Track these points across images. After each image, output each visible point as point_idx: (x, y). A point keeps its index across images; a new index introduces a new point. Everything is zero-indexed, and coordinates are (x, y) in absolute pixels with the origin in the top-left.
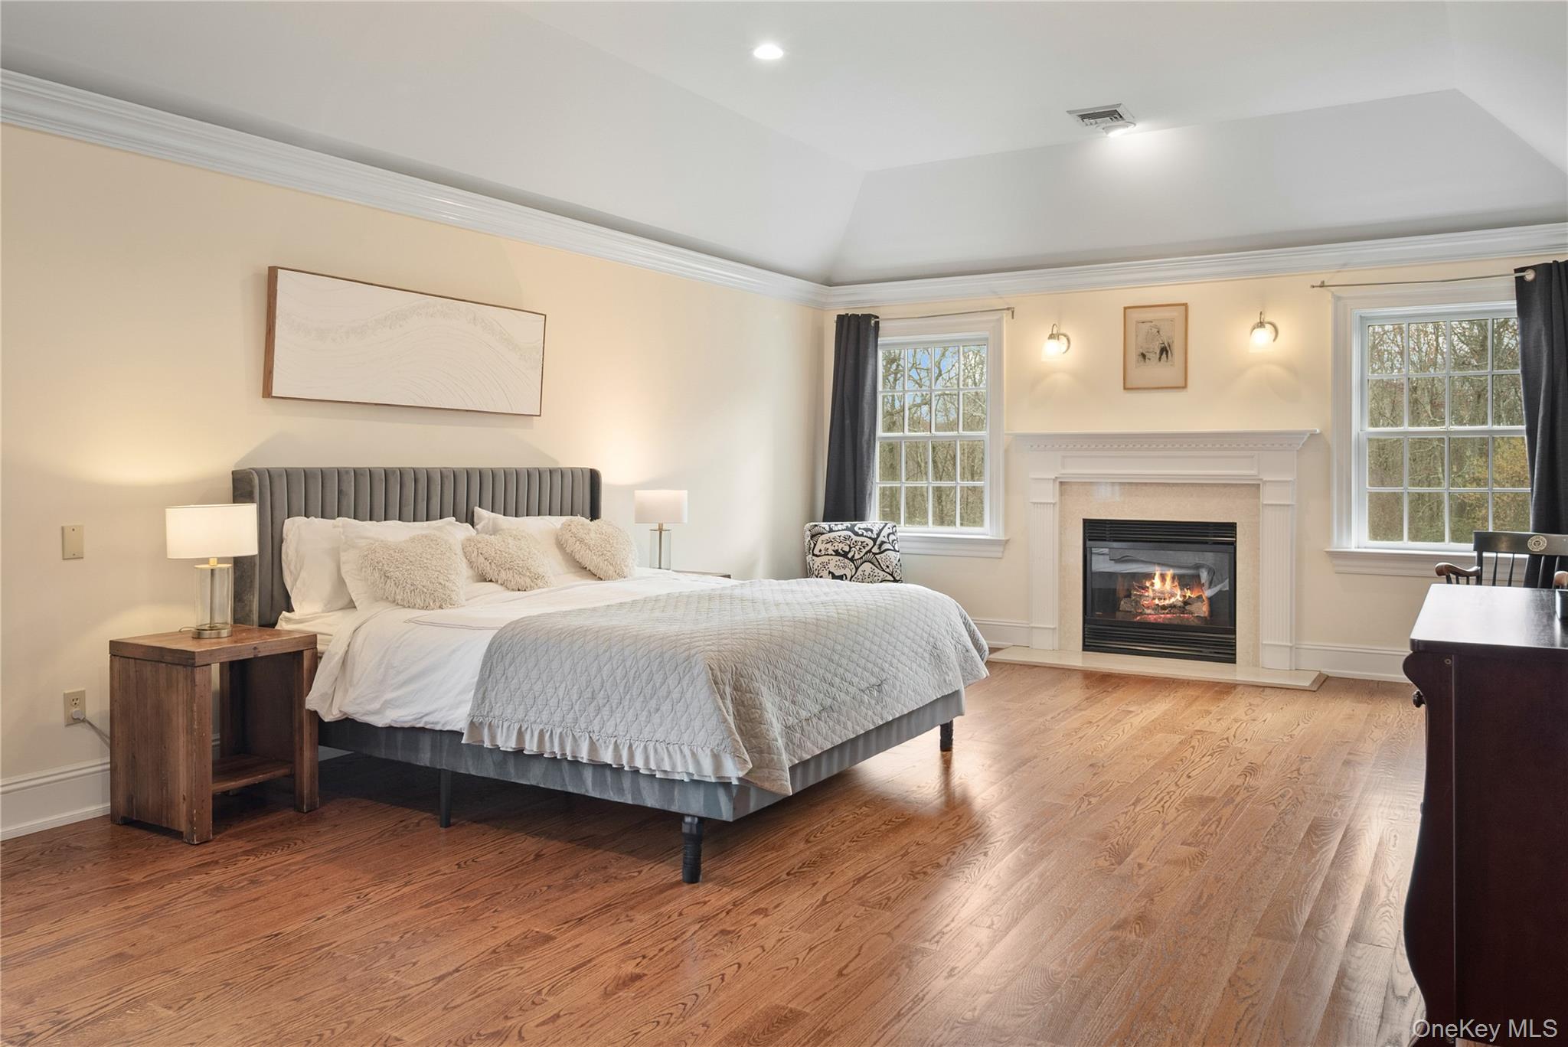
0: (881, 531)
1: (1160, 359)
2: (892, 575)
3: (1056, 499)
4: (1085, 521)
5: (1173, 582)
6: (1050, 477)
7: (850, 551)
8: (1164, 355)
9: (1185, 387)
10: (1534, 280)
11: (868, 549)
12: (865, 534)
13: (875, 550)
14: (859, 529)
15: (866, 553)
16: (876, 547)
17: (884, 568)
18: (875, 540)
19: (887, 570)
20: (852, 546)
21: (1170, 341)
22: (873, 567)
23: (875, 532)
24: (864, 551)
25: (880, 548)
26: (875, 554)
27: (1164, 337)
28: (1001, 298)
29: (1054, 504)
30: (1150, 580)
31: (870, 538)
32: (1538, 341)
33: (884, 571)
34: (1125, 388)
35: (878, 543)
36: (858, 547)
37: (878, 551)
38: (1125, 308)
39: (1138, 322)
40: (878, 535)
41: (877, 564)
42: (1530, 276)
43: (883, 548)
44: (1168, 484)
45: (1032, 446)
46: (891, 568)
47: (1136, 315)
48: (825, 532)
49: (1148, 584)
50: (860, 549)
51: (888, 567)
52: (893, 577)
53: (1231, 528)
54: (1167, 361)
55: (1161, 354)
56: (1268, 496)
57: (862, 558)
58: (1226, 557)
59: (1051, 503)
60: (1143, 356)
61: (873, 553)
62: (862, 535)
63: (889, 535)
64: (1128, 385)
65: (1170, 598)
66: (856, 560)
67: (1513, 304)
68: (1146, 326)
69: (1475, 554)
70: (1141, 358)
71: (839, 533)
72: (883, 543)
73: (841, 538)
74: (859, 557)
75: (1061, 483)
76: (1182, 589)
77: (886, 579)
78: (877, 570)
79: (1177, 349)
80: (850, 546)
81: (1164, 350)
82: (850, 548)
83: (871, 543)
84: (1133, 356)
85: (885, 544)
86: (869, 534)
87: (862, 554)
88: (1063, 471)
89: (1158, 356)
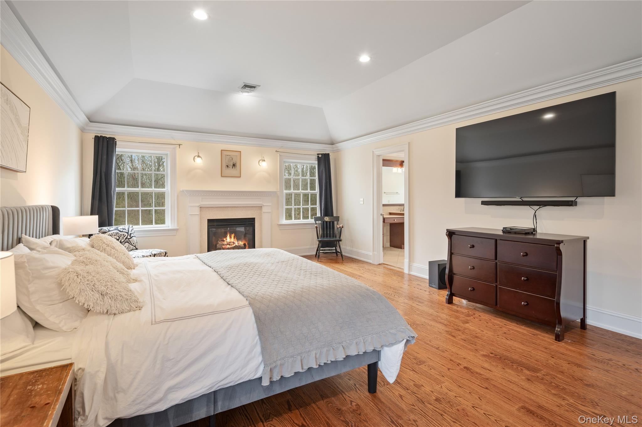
0: (129, 229)
1: (233, 168)
2: (135, 247)
3: (198, 213)
4: (208, 220)
5: (234, 238)
6: (196, 205)
7: (119, 239)
8: (234, 167)
9: (240, 177)
10: (321, 157)
11: (126, 237)
12: (123, 231)
13: (129, 237)
14: (120, 229)
15: (126, 239)
16: (129, 236)
17: (133, 244)
18: (128, 233)
19: (134, 245)
20: (120, 236)
21: (236, 162)
22: (129, 244)
23: (127, 230)
24: (125, 238)
25: (130, 236)
26: (129, 239)
27: (234, 161)
28: (174, 140)
29: (198, 215)
30: (226, 238)
31: (126, 232)
32: (322, 171)
33: (132, 245)
34: (222, 176)
35: (129, 234)
36: (122, 237)
37: (130, 238)
38: (222, 150)
39: (226, 155)
40: (128, 231)
41: (131, 244)
42: (320, 156)
43: (131, 237)
44: (236, 207)
45: (190, 194)
46: (135, 244)
47: (225, 153)
48: (107, 231)
49: (225, 239)
50: (123, 237)
51: (134, 244)
52: (136, 247)
53: (253, 219)
54: (235, 168)
55: (233, 166)
56: (264, 210)
57: (124, 241)
58: (251, 229)
59: (197, 214)
60: (227, 166)
61: (128, 239)
62: (122, 232)
63: (132, 230)
64: (222, 175)
65: (233, 245)
66: (122, 242)
67: (317, 162)
68: (229, 157)
69: (315, 222)
70: (227, 167)
71: (113, 231)
72: (131, 234)
73: (115, 233)
74: (123, 241)
75: (200, 207)
76: (238, 241)
77: (134, 248)
78: (130, 246)
79: (238, 165)
80: (119, 236)
81: (234, 165)
82: (119, 237)
83: (127, 234)
84: (224, 166)
85: (132, 234)
86: (125, 231)
87: (124, 239)
88: (202, 203)
89: (232, 166)
